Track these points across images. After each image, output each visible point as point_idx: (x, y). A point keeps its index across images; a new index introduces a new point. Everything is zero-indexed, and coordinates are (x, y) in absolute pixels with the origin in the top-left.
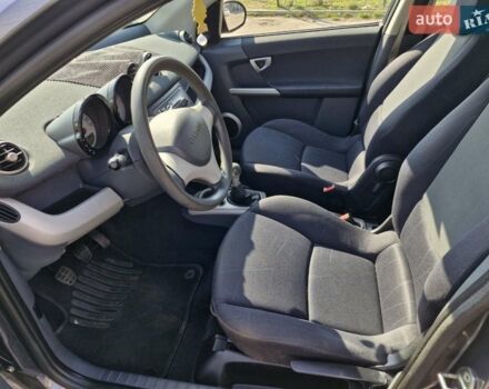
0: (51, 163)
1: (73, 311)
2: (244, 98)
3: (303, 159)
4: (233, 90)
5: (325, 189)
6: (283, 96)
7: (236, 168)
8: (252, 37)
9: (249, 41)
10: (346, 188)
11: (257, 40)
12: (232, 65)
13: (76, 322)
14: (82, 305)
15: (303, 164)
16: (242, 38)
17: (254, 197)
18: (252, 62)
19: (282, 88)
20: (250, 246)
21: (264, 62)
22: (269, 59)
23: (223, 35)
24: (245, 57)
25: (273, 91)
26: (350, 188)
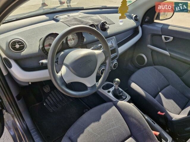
0: (31, 53)
1: (46, 100)
2: (153, 51)
3: (163, 91)
4: (149, 46)
5: (159, 113)
6: (171, 57)
7: (118, 81)
8: (169, 25)
9: (166, 27)
10: (172, 118)
11: (170, 28)
12: (153, 35)
13: (45, 104)
14: (50, 100)
15: (160, 93)
16: (164, 24)
17: (123, 97)
18: (163, 37)
19: (172, 54)
20: (98, 119)
21: (169, 39)
22: (172, 38)
23: (155, 21)
24: (161, 33)
25: (167, 53)
26: (174, 119)
